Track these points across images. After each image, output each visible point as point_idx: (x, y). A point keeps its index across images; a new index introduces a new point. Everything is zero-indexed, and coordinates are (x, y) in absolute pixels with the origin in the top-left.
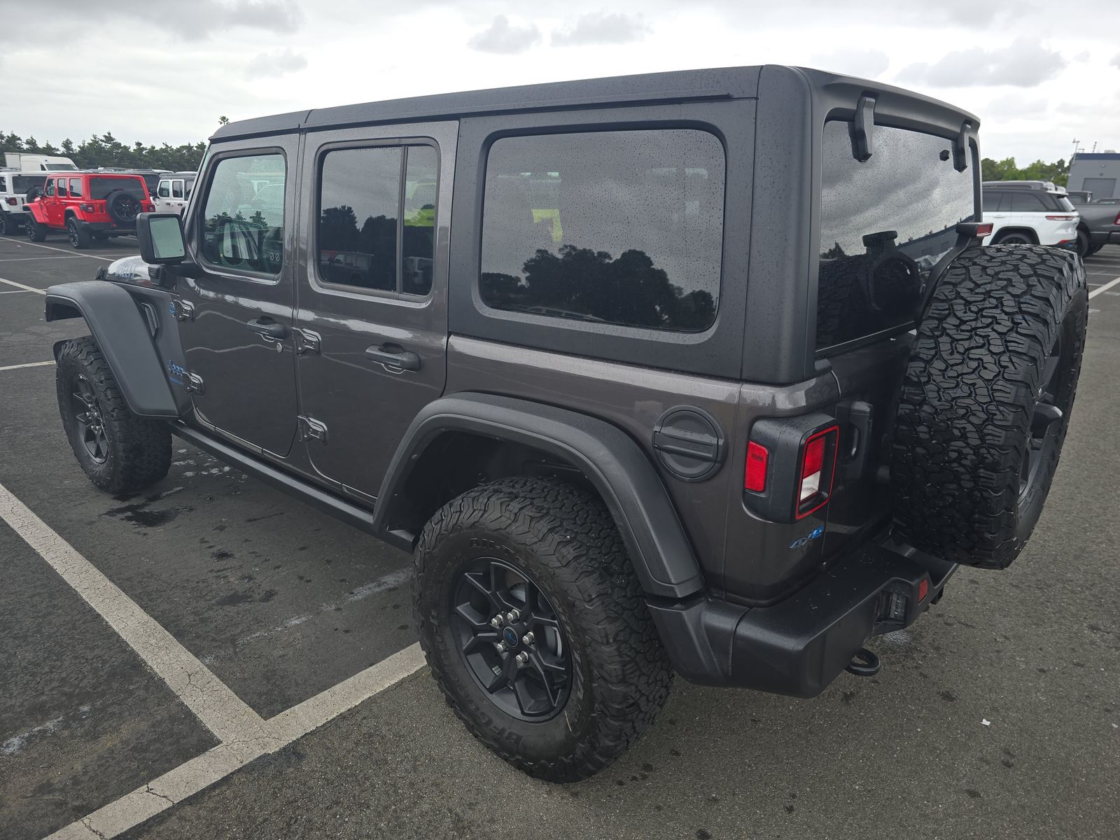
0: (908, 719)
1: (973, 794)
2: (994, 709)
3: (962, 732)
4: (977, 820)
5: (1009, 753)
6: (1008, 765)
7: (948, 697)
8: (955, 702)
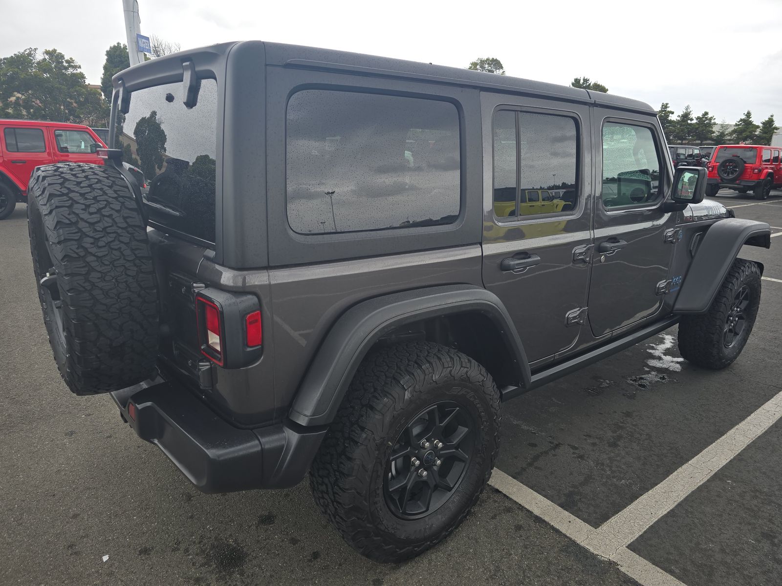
0: (147, 517)
1: (75, 516)
2: (111, 574)
3: (113, 539)
4: (63, 508)
5: (76, 553)
6: (71, 546)
7: (145, 551)
8: (138, 553)
